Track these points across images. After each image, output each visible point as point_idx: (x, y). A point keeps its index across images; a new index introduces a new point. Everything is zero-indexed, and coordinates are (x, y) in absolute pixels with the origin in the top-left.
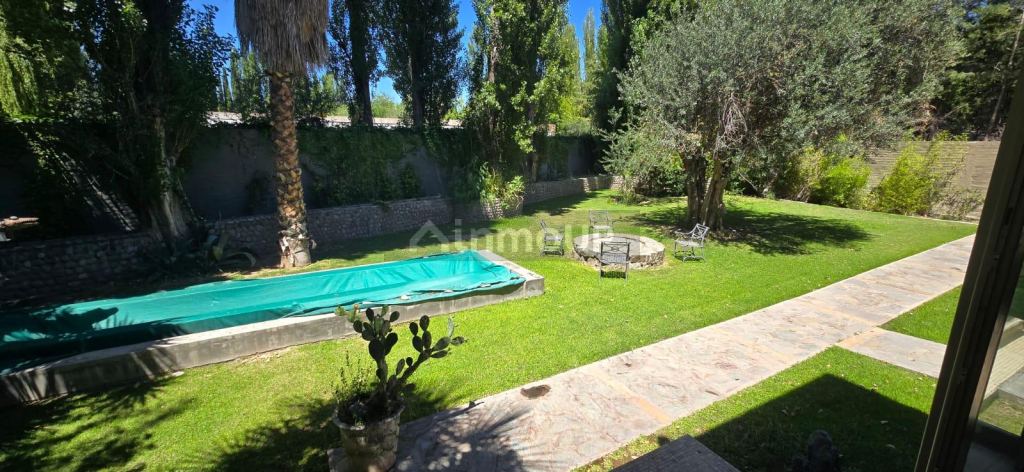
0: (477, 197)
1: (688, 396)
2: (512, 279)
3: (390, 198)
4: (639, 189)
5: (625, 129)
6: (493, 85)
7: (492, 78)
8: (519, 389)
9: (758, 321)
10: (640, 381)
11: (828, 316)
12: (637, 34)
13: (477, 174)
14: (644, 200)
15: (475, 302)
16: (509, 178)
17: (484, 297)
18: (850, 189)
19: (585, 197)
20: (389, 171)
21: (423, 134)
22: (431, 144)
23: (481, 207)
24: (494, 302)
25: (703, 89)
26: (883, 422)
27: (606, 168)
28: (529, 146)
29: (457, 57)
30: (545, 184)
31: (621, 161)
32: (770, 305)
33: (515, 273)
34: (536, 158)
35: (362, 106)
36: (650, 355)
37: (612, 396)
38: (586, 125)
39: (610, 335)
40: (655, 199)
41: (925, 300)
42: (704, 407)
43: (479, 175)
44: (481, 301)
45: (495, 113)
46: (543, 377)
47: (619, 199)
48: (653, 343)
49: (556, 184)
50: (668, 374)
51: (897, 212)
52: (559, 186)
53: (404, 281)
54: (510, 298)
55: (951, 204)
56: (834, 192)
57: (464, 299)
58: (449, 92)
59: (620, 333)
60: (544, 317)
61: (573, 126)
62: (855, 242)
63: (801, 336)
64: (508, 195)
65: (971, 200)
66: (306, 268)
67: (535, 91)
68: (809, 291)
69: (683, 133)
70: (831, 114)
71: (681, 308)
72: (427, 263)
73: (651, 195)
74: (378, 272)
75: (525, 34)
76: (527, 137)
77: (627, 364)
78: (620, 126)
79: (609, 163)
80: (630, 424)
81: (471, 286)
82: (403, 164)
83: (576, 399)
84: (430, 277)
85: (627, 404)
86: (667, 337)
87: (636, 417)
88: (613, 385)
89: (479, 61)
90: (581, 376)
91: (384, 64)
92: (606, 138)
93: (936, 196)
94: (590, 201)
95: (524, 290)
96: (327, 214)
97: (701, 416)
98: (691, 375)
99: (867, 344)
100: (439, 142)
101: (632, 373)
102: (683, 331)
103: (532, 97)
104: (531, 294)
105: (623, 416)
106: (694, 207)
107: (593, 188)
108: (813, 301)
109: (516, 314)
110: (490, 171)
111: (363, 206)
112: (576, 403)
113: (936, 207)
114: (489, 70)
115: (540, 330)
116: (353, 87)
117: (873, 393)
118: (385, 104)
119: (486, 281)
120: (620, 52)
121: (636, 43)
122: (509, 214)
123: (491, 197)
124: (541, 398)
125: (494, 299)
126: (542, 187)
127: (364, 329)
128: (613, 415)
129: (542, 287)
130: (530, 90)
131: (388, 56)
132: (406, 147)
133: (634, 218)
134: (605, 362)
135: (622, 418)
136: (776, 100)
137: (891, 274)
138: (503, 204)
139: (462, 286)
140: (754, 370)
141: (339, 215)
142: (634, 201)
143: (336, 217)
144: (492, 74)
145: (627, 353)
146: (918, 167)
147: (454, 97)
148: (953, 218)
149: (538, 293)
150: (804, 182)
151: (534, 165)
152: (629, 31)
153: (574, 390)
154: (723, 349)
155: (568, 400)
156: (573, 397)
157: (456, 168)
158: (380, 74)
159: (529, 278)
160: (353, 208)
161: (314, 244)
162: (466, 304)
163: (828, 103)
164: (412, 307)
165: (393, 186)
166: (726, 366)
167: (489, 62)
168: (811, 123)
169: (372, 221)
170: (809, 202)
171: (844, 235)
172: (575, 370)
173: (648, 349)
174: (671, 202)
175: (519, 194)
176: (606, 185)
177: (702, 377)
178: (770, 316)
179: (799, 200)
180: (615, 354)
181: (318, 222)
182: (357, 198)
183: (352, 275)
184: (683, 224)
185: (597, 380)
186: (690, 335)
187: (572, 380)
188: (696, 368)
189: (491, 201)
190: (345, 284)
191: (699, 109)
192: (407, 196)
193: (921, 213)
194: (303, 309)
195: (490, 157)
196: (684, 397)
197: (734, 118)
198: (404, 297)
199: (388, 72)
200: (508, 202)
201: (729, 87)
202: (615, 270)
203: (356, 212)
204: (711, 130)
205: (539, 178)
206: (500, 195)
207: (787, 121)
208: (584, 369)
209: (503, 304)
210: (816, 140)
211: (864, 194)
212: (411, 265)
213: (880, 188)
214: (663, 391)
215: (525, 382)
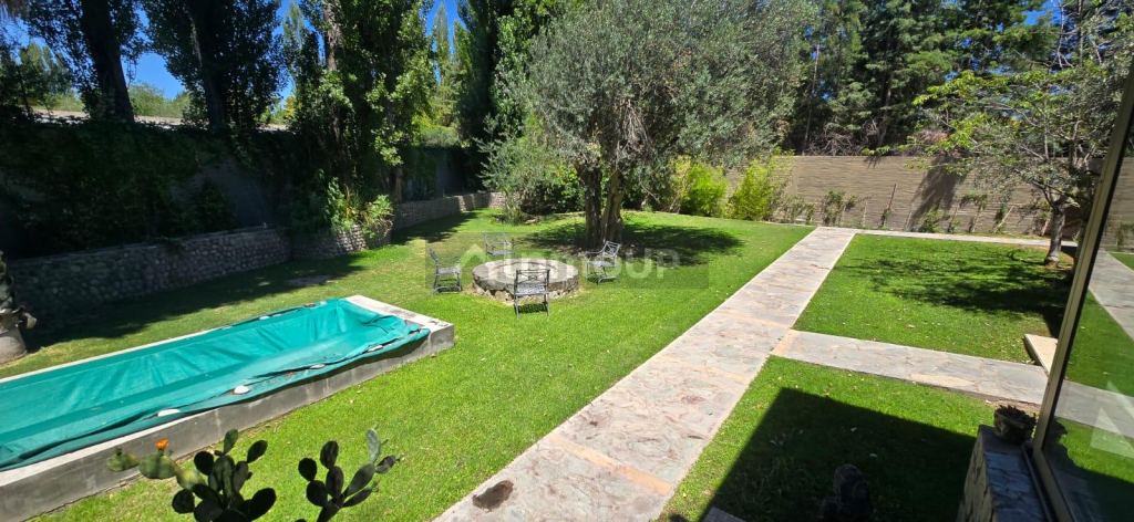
0: (326, 225)
1: (674, 448)
2: (412, 332)
3: (180, 232)
4: (524, 208)
5: (504, 139)
6: (338, 75)
7: (333, 67)
8: (468, 499)
9: (696, 341)
10: (616, 442)
11: (749, 325)
12: (505, 34)
13: (323, 194)
14: (530, 218)
15: (361, 375)
16: (372, 198)
17: (374, 365)
18: (712, 200)
19: (462, 218)
20: (174, 191)
21: (229, 139)
22: (244, 153)
23: (334, 237)
24: (390, 369)
25: (600, 94)
26: (853, 430)
27: (486, 183)
28: (395, 156)
29: (273, 34)
30: (413, 204)
31: (502, 175)
32: (697, 321)
33: (412, 323)
34: (400, 172)
35: (109, 93)
36: (612, 404)
37: (594, 474)
38: (451, 135)
39: (557, 387)
40: (541, 217)
41: (811, 297)
42: (696, 458)
43: (327, 195)
44: (370, 371)
45: (342, 111)
46: (496, 470)
47: (503, 219)
48: (609, 387)
49: (428, 204)
50: (643, 424)
51: (749, 218)
52: (430, 207)
53: (234, 362)
54: (411, 359)
55: (785, 210)
56: (701, 203)
57: (344, 374)
58: (266, 83)
59: (570, 382)
60: (466, 378)
61: (434, 137)
62: (733, 249)
63: (739, 350)
64: (371, 220)
65: (799, 206)
66: (16, 363)
67: (398, 87)
68: (723, 301)
69: (582, 142)
70: (724, 126)
71: (618, 339)
72: (269, 327)
73: (535, 213)
74: (179, 352)
75: (377, 13)
76: (391, 146)
77: (592, 423)
78: (496, 135)
79: (489, 178)
80: (630, 508)
81: (355, 352)
82: (197, 181)
83: (553, 491)
84: (281, 349)
85: (615, 479)
86: (620, 377)
87: (634, 496)
88: (589, 456)
89: (311, 41)
90: (545, 454)
91: (147, 32)
92: (483, 149)
93: (776, 205)
94: (471, 223)
95: (429, 347)
96: (55, 266)
97: (700, 470)
98: (666, 420)
99: (793, 348)
100: (257, 151)
101: (603, 433)
102: (632, 367)
103: (394, 95)
104: (439, 348)
105: (617, 498)
106: (593, 224)
107: (470, 207)
108: (731, 311)
109: (426, 380)
110: (342, 189)
111: (132, 248)
112: (552, 498)
113: (775, 213)
114: (327, 56)
115: (467, 397)
116: (90, 61)
117: (828, 400)
118: (147, 98)
119: (373, 343)
120: (485, 53)
121: (504, 44)
122: (373, 244)
123: (348, 223)
124: (505, 503)
125: (389, 365)
126: (413, 209)
127: (198, 500)
128: (606, 501)
129: (451, 339)
130: (390, 85)
131: (152, 22)
132: (200, 156)
133: (527, 239)
134: (565, 426)
135: (619, 503)
136: (669, 110)
137: (774, 276)
138: (365, 231)
139: (338, 354)
140: (720, 397)
141: (81, 265)
142: (519, 221)
143: (76, 269)
144: (332, 61)
145: (586, 408)
146: (761, 178)
147: (274, 89)
148: (788, 222)
149: (446, 345)
150: (675, 194)
151: (399, 181)
152: (495, 30)
153: (544, 480)
154: (681, 380)
155: (542, 497)
156: (547, 490)
157: (289, 187)
158: (140, 48)
159: (434, 328)
160: (112, 252)
161: (31, 320)
162: (348, 380)
163: (718, 114)
164: (258, 402)
165: (184, 215)
166: (693, 400)
167: (327, 46)
168: (706, 134)
169: (150, 269)
170: (681, 213)
171: (724, 243)
172: (534, 447)
173: (606, 395)
174: (558, 219)
175: (387, 217)
176: (484, 203)
177: (677, 420)
178: (703, 333)
179: (671, 211)
180: (574, 412)
181: (36, 280)
182: (114, 235)
183: (126, 366)
184: (584, 242)
185: (567, 455)
186: (641, 369)
187: (536, 462)
188: (665, 409)
189: (348, 229)
190: (113, 384)
191: (596, 116)
192: (210, 228)
193: (766, 219)
194: (18, 452)
195: (340, 171)
196: (671, 451)
197: (634, 127)
198: (241, 389)
199: (154, 46)
200: (372, 228)
201: (627, 93)
202: (529, 302)
203: (118, 259)
204: (610, 140)
205: (405, 198)
206: (360, 220)
207: (684, 131)
208: (546, 443)
209: (403, 369)
210: (710, 150)
211: (723, 203)
212: (240, 333)
213: (734, 197)
214: (647, 448)
215: (475, 483)
